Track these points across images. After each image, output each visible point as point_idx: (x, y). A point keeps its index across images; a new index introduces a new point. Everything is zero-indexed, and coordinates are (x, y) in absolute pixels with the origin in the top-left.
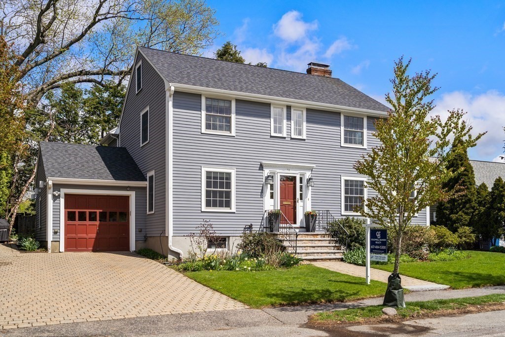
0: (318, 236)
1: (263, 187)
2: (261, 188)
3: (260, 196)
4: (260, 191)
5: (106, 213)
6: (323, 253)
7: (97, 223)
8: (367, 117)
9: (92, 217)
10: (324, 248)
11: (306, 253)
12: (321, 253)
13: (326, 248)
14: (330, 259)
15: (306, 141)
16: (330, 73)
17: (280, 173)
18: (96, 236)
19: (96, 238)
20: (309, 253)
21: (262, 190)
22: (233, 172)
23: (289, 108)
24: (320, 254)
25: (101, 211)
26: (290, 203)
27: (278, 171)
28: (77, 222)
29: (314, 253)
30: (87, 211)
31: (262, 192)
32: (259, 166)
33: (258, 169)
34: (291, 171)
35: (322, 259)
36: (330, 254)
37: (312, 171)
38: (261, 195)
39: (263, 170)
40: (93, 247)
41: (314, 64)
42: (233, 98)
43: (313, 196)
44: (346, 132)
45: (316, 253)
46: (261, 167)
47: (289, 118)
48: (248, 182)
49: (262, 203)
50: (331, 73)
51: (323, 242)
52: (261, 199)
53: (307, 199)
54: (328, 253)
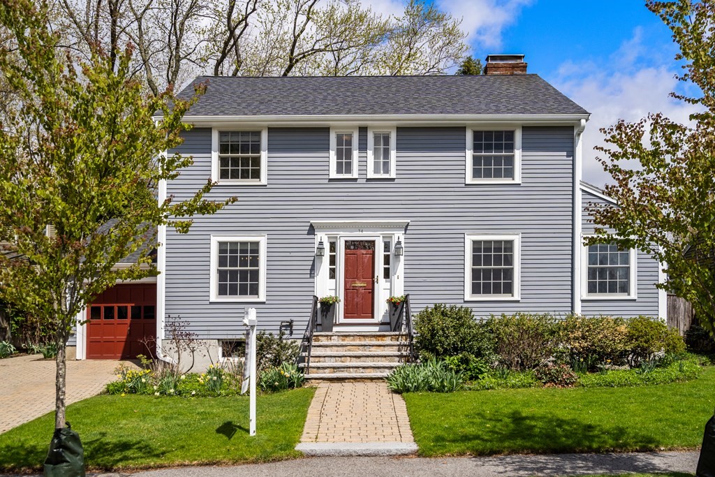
0: (385, 339)
1: (314, 261)
2: (311, 263)
3: (308, 276)
4: (310, 267)
5: (140, 307)
6: (368, 368)
7: (128, 321)
8: (523, 127)
9: (122, 314)
10: (380, 359)
11: (334, 368)
12: (364, 368)
13: (383, 359)
14: (372, 379)
15: (396, 181)
16: (524, 67)
17: (343, 237)
18: (127, 339)
19: (126, 342)
20: (339, 368)
21: (313, 265)
22: (263, 241)
23: (363, 130)
24: (361, 370)
25: (133, 305)
26: (365, 285)
27: (342, 233)
28: (103, 320)
29: (350, 368)
30: (116, 306)
31: (313, 269)
32: (308, 228)
33: (306, 232)
34: (365, 233)
35: (355, 379)
36: (381, 370)
37: (406, 230)
38: (310, 274)
39: (315, 235)
40: (123, 353)
41: (493, 58)
42: (263, 127)
43: (408, 271)
44: (476, 160)
45: (353, 367)
46: (312, 230)
47: (363, 147)
48: (288, 254)
49: (312, 286)
50: (526, 67)
51: (386, 348)
52: (311, 280)
53: (396, 276)
54: (379, 368)
